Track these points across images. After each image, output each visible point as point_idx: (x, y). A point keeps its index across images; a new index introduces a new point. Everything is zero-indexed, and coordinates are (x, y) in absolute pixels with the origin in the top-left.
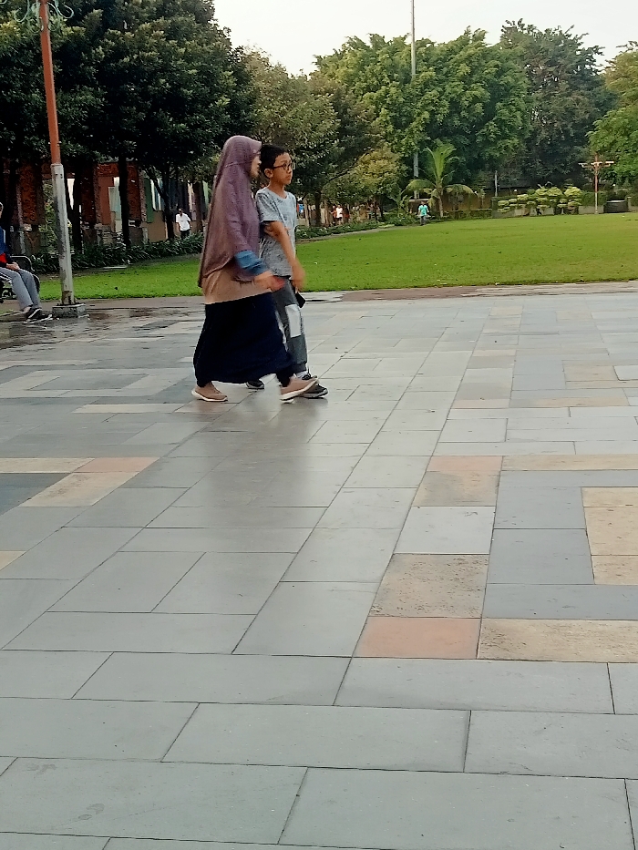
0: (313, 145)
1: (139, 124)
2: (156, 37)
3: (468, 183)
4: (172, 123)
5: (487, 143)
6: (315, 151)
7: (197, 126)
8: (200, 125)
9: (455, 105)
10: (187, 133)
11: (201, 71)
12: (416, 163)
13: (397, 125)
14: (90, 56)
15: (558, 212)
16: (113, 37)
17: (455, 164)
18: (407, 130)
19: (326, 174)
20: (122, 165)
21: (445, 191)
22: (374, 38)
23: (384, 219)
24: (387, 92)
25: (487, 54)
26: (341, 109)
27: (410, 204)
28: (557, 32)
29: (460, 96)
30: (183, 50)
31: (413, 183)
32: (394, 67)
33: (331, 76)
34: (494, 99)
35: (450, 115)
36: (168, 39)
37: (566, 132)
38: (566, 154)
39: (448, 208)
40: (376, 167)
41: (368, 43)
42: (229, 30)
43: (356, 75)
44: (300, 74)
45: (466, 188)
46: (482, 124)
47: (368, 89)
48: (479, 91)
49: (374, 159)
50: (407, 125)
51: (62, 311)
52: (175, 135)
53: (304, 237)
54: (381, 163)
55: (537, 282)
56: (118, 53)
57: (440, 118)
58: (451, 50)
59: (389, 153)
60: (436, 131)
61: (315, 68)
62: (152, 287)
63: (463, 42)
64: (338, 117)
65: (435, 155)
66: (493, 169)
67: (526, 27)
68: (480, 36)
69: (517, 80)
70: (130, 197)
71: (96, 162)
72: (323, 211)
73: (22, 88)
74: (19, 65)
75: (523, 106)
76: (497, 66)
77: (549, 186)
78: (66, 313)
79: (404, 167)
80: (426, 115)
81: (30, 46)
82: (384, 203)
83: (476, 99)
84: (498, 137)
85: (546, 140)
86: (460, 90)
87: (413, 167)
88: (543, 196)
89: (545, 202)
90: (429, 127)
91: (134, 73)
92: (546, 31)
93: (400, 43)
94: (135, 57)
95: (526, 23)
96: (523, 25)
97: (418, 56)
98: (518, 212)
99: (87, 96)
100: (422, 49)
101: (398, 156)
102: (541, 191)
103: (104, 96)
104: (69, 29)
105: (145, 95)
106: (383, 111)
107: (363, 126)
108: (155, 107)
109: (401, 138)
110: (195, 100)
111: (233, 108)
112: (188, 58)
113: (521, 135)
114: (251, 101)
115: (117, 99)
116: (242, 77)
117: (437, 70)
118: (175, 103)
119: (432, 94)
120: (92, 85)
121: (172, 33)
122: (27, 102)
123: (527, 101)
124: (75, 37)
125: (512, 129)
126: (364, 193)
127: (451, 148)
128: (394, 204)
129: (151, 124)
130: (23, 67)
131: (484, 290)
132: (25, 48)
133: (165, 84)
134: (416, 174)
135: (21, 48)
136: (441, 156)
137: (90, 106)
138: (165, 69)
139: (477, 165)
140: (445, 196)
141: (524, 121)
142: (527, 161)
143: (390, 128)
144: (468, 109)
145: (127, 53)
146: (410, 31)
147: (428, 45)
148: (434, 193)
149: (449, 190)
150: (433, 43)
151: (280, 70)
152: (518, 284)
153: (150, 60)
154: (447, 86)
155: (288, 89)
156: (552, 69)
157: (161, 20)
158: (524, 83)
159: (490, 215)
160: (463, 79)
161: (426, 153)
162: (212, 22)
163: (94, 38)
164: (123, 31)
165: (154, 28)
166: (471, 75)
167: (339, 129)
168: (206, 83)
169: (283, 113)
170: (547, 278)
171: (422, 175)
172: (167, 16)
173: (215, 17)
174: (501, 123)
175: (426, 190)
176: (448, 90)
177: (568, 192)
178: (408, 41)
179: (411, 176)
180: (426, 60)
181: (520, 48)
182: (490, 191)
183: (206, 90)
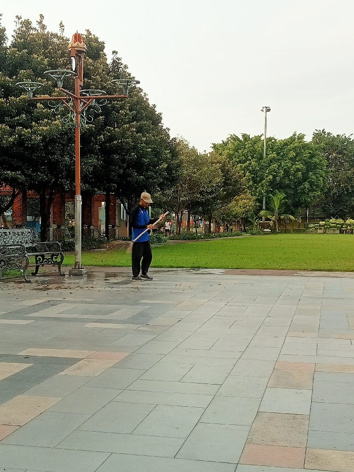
0: (209, 190)
1: (119, 176)
2: (131, 132)
3: (292, 214)
4: (136, 176)
5: (303, 193)
6: (211, 193)
7: (149, 178)
8: (151, 177)
9: (287, 172)
10: (143, 181)
11: (154, 150)
12: (264, 202)
13: (255, 182)
14: (96, 139)
15: (341, 232)
16: (109, 131)
17: (286, 204)
18: (260, 184)
19: (215, 206)
20: (108, 196)
21: (280, 218)
22: (244, 136)
23: (245, 231)
24: (250, 164)
25: (306, 146)
26: (225, 172)
27: (260, 223)
28: (343, 137)
29: (289, 168)
30: (145, 139)
31: (262, 213)
32: (254, 151)
33: (221, 154)
34: (308, 171)
35: (284, 178)
36: (137, 133)
37: (347, 190)
38: (347, 201)
39: (281, 227)
40: (242, 204)
41: (241, 138)
42: (169, 129)
43: (233, 154)
44: (204, 153)
45: (292, 217)
46: (300, 183)
47: (240, 162)
48: (299, 165)
49: (242, 199)
50: (260, 181)
51: (74, 272)
52: (137, 182)
53: (202, 239)
54: (245, 201)
55: (331, 270)
56: (111, 139)
57: (278, 179)
58: (286, 143)
59: (249, 196)
60: (276, 186)
61: (212, 150)
62: (121, 261)
63: (292, 139)
64: (224, 176)
65: (275, 199)
66: (307, 207)
67: (326, 133)
68: (301, 137)
69: (321, 161)
70: (110, 213)
71: (95, 194)
72: (212, 225)
73: (60, 155)
74: (60, 143)
75: (324, 175)
76: (310, 153)
77: (337, 218)
78: (76, 273)
79: (258, 204)
80: (271, 177)
81: (66, 133)
82: (246, 223)
83: (298, 170)
84: (310, 191)
85: (336, 193)
86: (289, 165)
87: (262, 204)
88: (333, 223)
89: (334, 227)
90: (272, 183)
91: (119, 149)
92: (338, 136)
93: (258, 139)
94: (120, 141)
95: (327, 131)
96: (325, 132)
97: (268, 146)
98: (319, 231)
99: (93, 160)
100: (269, 143)
101: (255, 198)
102: (333, 220)
103: (103, 161)
104: (87, 126)
105: (123, 161)
106: (248, 174)
107: (236, 181)
108: (128, 167)
109: (256, 188)
110: (149, 165)
111: (169, 169)
112: (147, 143)
113: (322, 190)
114: (179, 166)
115: (108, 162)
116: (174, 154)
117: (278, 154)
118: (138, 166)
119: (274, 166)
120: (97, 154)
121: (140, 130)
122: (61, 162)
123: (327, 172)
124: (90, 130)
125: (317, 186)
126: (235, 216)
127: (284, 195)
128: (251, 223)
129: (125, 176)
130: (61, 144)
131: (302, 273)
132: (64, 135)
133: (134, 156)
134: (264, 208)
135: (61, 134)
136: (278, 199)
137: (94, 166)
138: (135, 148)
139: (297, 205)
140: (279, 220)
141: (324, 183)
142: (325, 204)
143: (251, 183)
144: (294, 175)
145: (116, 140)
146: (264, 133)
147: (273, 141)
148: (273, 218)
149: (282, 217)
150: (276, 140)
151: (194, 151)
152: (321, 270)
153: (127, 143)
154: (283, 162)
155: (197, 160)
156: (340, 156)
157: (134, 123)
158: (325, 163)
159: (304, 232)
160: (291, 159)
161: (269, 197)
162: (160, 125)
163: (99, 131)
164: (114, 128)
165: (131, 127)
166: (295, 157)
167: (224, 182)
168: (156, 156)
169: (194, 173)
170: (337, 268)
171: (267, 209)
172: (138, 121)
173: (162, 122)
174: (311, 184)
175: (269, 217)
176: (283, 164)
177: (348, 222)
178: (263, 138)
179: (261, 209)
180: (272, 148)
181: (322, 145)
182: (304, 218)
183: (156, 159)
